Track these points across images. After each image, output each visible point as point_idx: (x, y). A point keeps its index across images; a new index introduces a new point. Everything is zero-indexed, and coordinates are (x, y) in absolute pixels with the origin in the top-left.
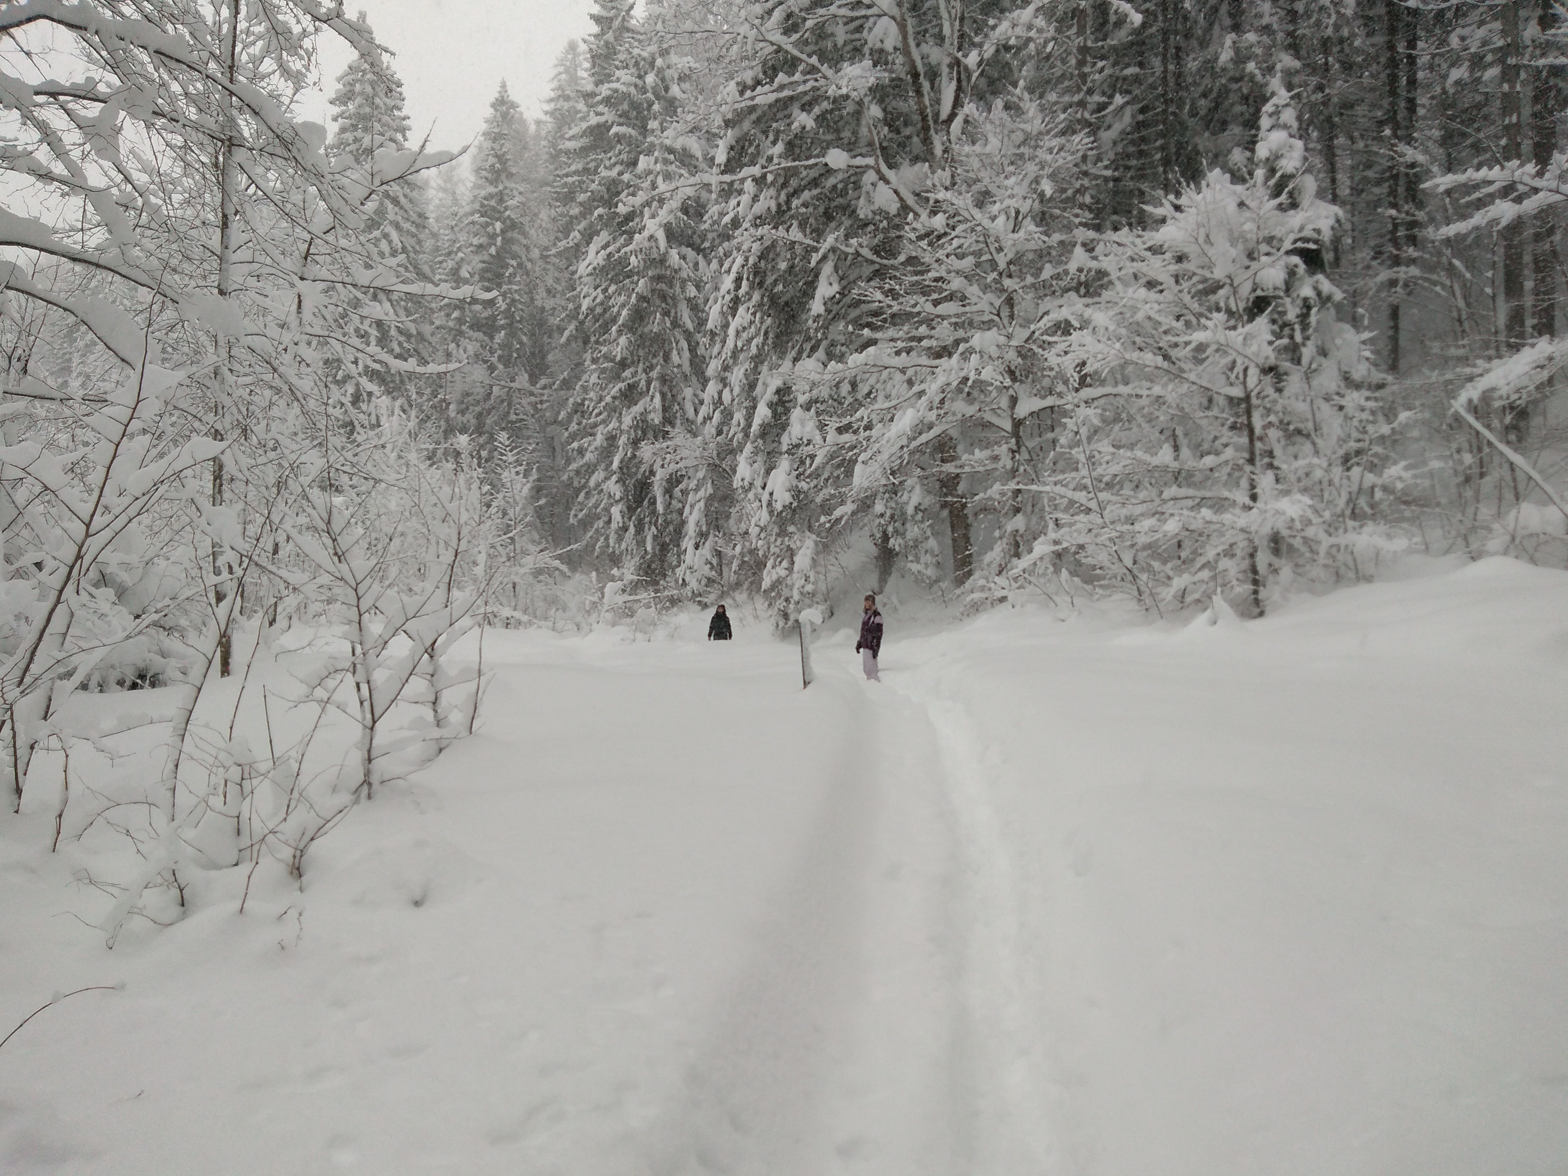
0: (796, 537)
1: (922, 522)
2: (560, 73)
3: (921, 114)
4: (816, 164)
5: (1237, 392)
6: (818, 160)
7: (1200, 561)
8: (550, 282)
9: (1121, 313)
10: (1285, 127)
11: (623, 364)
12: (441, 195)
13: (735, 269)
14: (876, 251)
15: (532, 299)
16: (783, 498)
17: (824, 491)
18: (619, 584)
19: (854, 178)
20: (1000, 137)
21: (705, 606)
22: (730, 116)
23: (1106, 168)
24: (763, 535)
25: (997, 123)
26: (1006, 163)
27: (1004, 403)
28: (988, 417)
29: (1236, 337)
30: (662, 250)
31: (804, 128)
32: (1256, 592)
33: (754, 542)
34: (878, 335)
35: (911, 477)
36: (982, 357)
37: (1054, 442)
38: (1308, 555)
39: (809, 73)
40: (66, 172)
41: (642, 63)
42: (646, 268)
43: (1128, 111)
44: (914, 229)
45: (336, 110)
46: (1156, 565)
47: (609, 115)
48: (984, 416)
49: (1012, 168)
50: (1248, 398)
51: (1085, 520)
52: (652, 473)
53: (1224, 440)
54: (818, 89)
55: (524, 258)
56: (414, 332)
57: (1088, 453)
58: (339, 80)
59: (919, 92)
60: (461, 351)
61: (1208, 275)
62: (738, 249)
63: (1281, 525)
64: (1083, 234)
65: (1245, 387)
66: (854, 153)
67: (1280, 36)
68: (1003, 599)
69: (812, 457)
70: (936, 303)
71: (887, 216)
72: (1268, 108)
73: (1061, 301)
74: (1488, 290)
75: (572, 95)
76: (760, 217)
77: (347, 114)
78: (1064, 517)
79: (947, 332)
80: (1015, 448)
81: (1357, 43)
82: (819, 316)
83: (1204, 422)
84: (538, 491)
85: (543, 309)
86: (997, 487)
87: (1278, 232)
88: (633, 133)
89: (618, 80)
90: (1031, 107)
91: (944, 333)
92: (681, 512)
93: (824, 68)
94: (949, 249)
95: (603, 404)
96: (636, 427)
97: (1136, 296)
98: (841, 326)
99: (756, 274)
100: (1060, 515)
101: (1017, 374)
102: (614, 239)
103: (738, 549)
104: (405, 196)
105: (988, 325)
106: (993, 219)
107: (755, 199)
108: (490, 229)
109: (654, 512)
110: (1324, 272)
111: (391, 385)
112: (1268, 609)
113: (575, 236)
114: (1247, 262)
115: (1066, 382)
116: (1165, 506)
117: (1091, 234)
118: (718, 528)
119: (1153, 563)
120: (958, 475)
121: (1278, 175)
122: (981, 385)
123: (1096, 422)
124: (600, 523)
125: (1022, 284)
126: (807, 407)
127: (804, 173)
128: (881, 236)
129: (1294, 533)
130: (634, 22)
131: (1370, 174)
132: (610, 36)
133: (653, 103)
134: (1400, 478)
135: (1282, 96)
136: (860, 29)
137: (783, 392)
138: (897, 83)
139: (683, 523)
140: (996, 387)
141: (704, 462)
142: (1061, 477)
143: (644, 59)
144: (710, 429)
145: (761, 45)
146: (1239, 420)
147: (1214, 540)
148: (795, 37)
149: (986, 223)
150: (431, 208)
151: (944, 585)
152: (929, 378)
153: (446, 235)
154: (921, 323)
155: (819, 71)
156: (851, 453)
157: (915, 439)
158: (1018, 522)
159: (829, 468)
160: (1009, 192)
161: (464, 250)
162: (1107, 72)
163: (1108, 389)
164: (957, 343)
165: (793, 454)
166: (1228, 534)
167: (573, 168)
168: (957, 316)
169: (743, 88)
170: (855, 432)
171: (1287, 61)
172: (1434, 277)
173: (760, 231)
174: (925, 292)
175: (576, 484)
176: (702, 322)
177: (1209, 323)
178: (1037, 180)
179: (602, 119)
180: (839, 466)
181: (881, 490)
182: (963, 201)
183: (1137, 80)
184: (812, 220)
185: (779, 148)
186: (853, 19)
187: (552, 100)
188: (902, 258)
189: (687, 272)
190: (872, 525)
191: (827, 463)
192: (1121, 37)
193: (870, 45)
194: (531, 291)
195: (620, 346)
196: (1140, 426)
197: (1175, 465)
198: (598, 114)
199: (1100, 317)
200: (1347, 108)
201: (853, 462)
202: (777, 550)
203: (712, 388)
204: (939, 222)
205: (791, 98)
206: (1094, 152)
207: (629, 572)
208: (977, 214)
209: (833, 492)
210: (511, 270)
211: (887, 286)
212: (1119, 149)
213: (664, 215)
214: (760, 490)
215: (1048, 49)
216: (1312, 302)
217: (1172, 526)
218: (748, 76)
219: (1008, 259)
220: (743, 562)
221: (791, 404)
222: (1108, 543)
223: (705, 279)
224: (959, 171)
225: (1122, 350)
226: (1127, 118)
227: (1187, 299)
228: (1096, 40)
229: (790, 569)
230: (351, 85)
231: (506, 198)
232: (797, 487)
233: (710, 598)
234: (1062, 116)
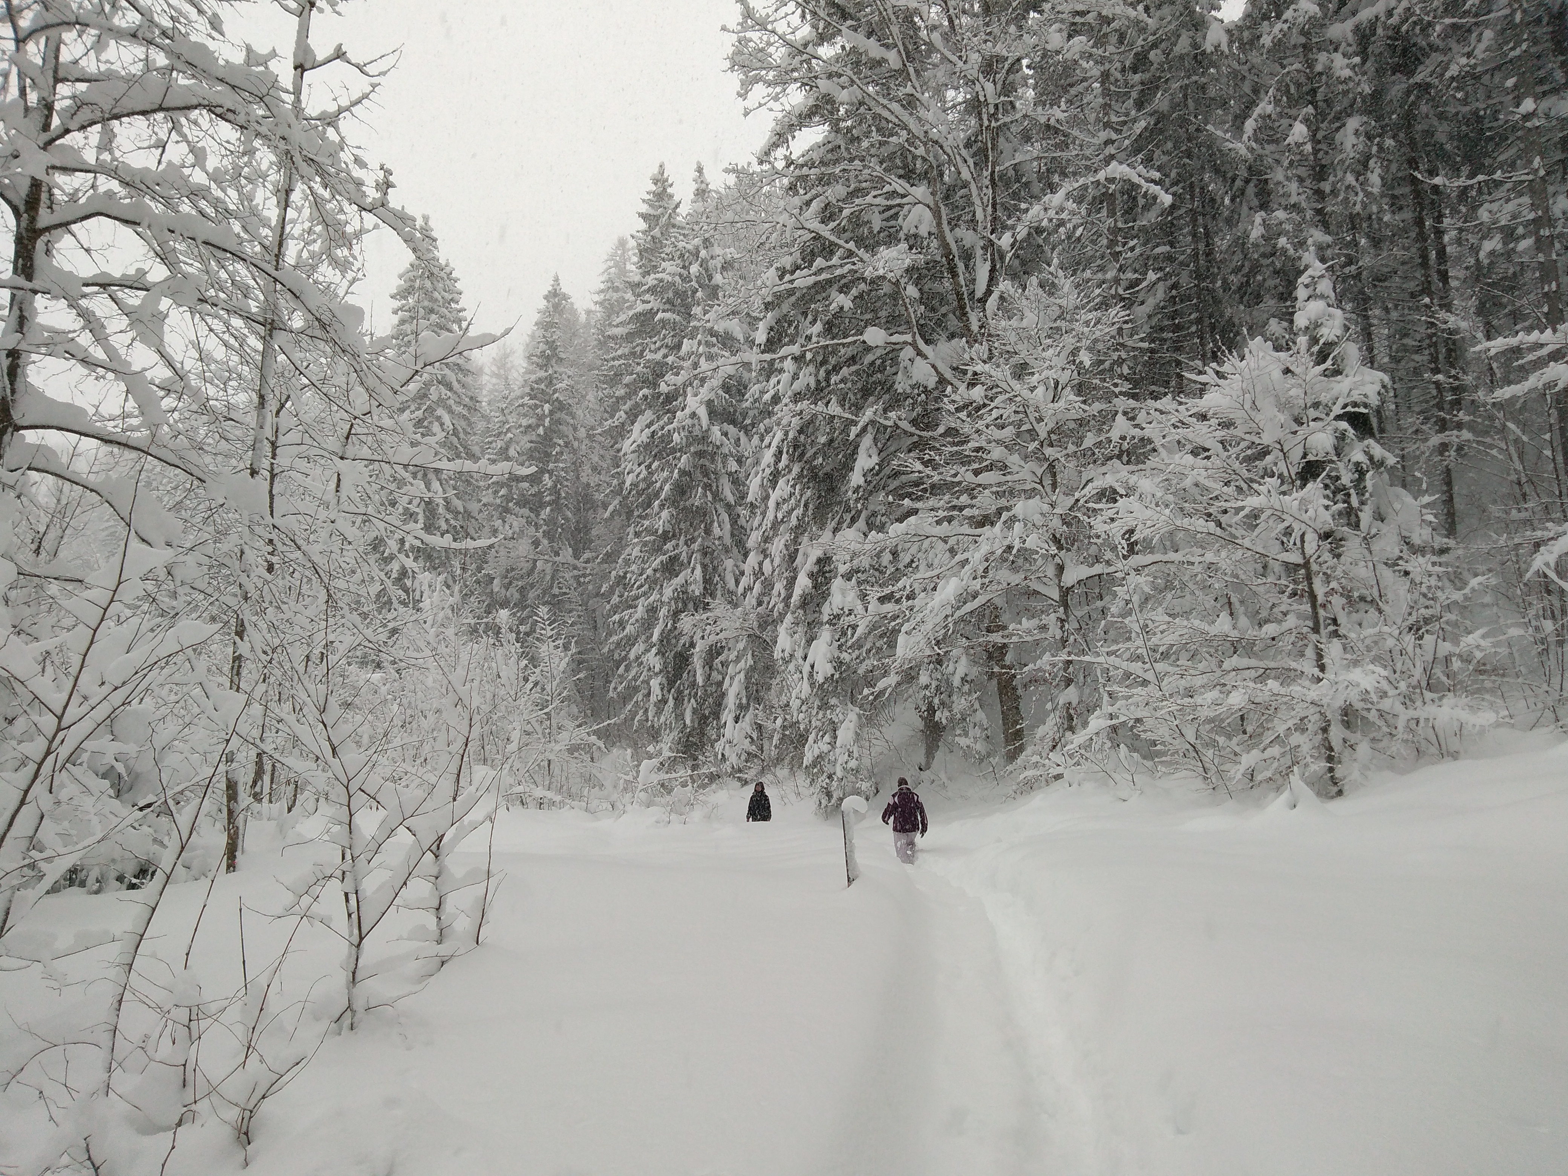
0: (838, 710)
1: (969, 693)
2: (610, 268)
3: (958, 294)
4: (855, 342)
5: (1295, 558)
6: (856, 338)
7: (1269, 737)
8: (596, 459)
9: (1167, 480)
10: (1322, 297)
11: (666, 537)
12: (494, 380)
13: (774, 444)
14: (914, 422)
15: (578, 478)
16: (824, 670)
17: (867, 662)
18: (655, 762)
19: (892, 354)
20: (1036, 312)
21: (745, 783)
22: (769, 299)
23: (1142, 340)
24: (804, 708)
25: (1033, 298)
26: (1043, 336)
27: (1051, 571)
28: (1035, 586)
29: (1292, 501)
30: (705, 427)
31: (842, 308)
32: (1331, 770)
33: (795, 714)
34: (919, 505)
35: (956, 647)
36: (1026, 525)
37: (1103, 612)
38: (1385, 729)
39: (847, 258)
40: (104, 357)
41: (687, 255)
42: (689, 445)
43: (1161, 288)
44: (954, 401)
45: (397, 304)
46: (1221, 740)
47: (654, 303)
48: (1030, 584)
49: (1049, 341)
50: (1306, 565)
51: (1143, 693)
52: (692, 645)
53: (1284, 608)
54: (856, 272)
55: (571, 437)
56: (461, 510)
57: (1141, 622)
58: (400, 277)
59: (954, 274)
60: (507, 527)
61: (1257, 441)
62: (778, 424)
63: (1354, 697)
64: (1122, 403)
65: (1303, 553)
66: (891, 331)
67: (1309, 214)
68: (1058, 777)
69: (854, 627)
70: (977, 473)
71: (926, 391)
72: (1304, 279)
73: (1104, 469)
74: (1548, 453)
75: (621, 286)
76: (799, 394)
77: (406, 308)
78: (1121, 691)
79: (988, 501)
80: (1064, 617)
81: (1386, 219)
82: (859, 487)
83: (1261, 589)
84: (578, 663)
85: (588, 485)
86: (1047, 657)
87: (1324, 398)
88: (678, 318)
89: (664, 270)
90: (1066, 284)
91: (986, 502)
92: (720, 684)
93: (861, 252)
94: (989, 419)
95: (645, 576)
96: (676, 599)
97: (1183, 462)
98: (881, 496)
99: (796, 447)
100: (1115, 688)
101: (1063, 541)
102: (659, 418)
103: (779, 721)
104: (459, 382)
105: (1030, 494)
106: (1032, 389)
107: (795, 377)
108: (539, 410)
109: (694, 684)
110: (1372, 435)
111: (437, 561)
112: (1346, 788)
113: (621, 415)
114: (1295, 427)
115: (1114, 549)
116: (1227, 677)
117: (1132, 403)
118: (758, 700)
119: (1217, 738)
120: (1005, 645)
121: (1321, 342)
122: (1026, 554)
123: (1147, 589)
124: (640, 696)
125: (1065, 452)
126: (848, 577)
127: (843, 351)
128: (919, 409)
129: (1370, 706)
130: (680, 218)
131: (1408, 341)
132: (656, 232)
133: (697, 290)
134: (1478, 647)
135: (1317, 268)
136: (895, 216)
137: (824, 561)
138: (931, 265)
139: (723, 695)
140: (1043, 555)
141: (744, 633)
142: (1114, 647)
143: (688, 251)
144: (751, 600)
145: (800, 232)
146: (1300, 587)
147: (1282, 714)
148: (832, 225)
149: (1026, 393)
150: (484, 392)
151: (994, 760)
152: (972, 547)
153: (496, 418)
154: (961, 492)
155: (857, 255)
156: (893, 624)
157: (959, 608)
158: (1071, 694)
159: (871, 638)
160: (1048, 363)
161: (514, 431)
162: (1138, 251)
163: (1158, 557)
164: (999, 512)
165: (835, 625)
166: (1298, 708)
167: (619, 352)
168: (999, 484)
169: (782, 273)
170: (898, 601)
171: (1318, 236)
172: (1488, 440)
173: (799, 406)
174: (965, 461)
175: (616, 657)
176: (743, 496)
177: (1261, 488)
178: (1075, 352)
179: (648, 306)
180: (881, 636)
181: (926, 660)
182: (1001, 373)
183: (1170, 258)
184: (850, 395)
185: (818, 327)
186: (890, 208)
187: (602, 291)
188: (941, 429)
189: (728, 447)
190: (916, 696)
191: (870, 633)
192: (1150, 218)
193: (905, 230)
194: (577, 466)
195: (662, 519)
196: (1193, 593)
197: (1234, 634)
198: (644, 302)
199: (1146, 484)
200: (1380, 281)
201: (896, 632)
202: (819, 724)
203: (753, 559)
204: (977, 394)
205: (829, 282)
206: (1130, 326)
207: (666, 747)
208: (1016, 385)
209: (875, 663)
210: (558, 449)
211: (927, 457)
212: (1154, 322)
213: (705, 393)
214: (800, 661)
215: (1078, 234)
216: (1365, 466)
217: (1237, 699)
218: (787, 261)
219: (1049, 428)
220: (784, 735)
221: (832, 574)
222: (1167, 717)
223: (746, 454)
224: (996, 345)
225: (1172, 516)
226: (1161, 292)
227: (1236, 465)
228: (1126, 222)
229: (833, 744)
230: (411, 280)
231: (555, 381)
232: (839, 658)
233: (749, 775)
234: (1098, 291)
